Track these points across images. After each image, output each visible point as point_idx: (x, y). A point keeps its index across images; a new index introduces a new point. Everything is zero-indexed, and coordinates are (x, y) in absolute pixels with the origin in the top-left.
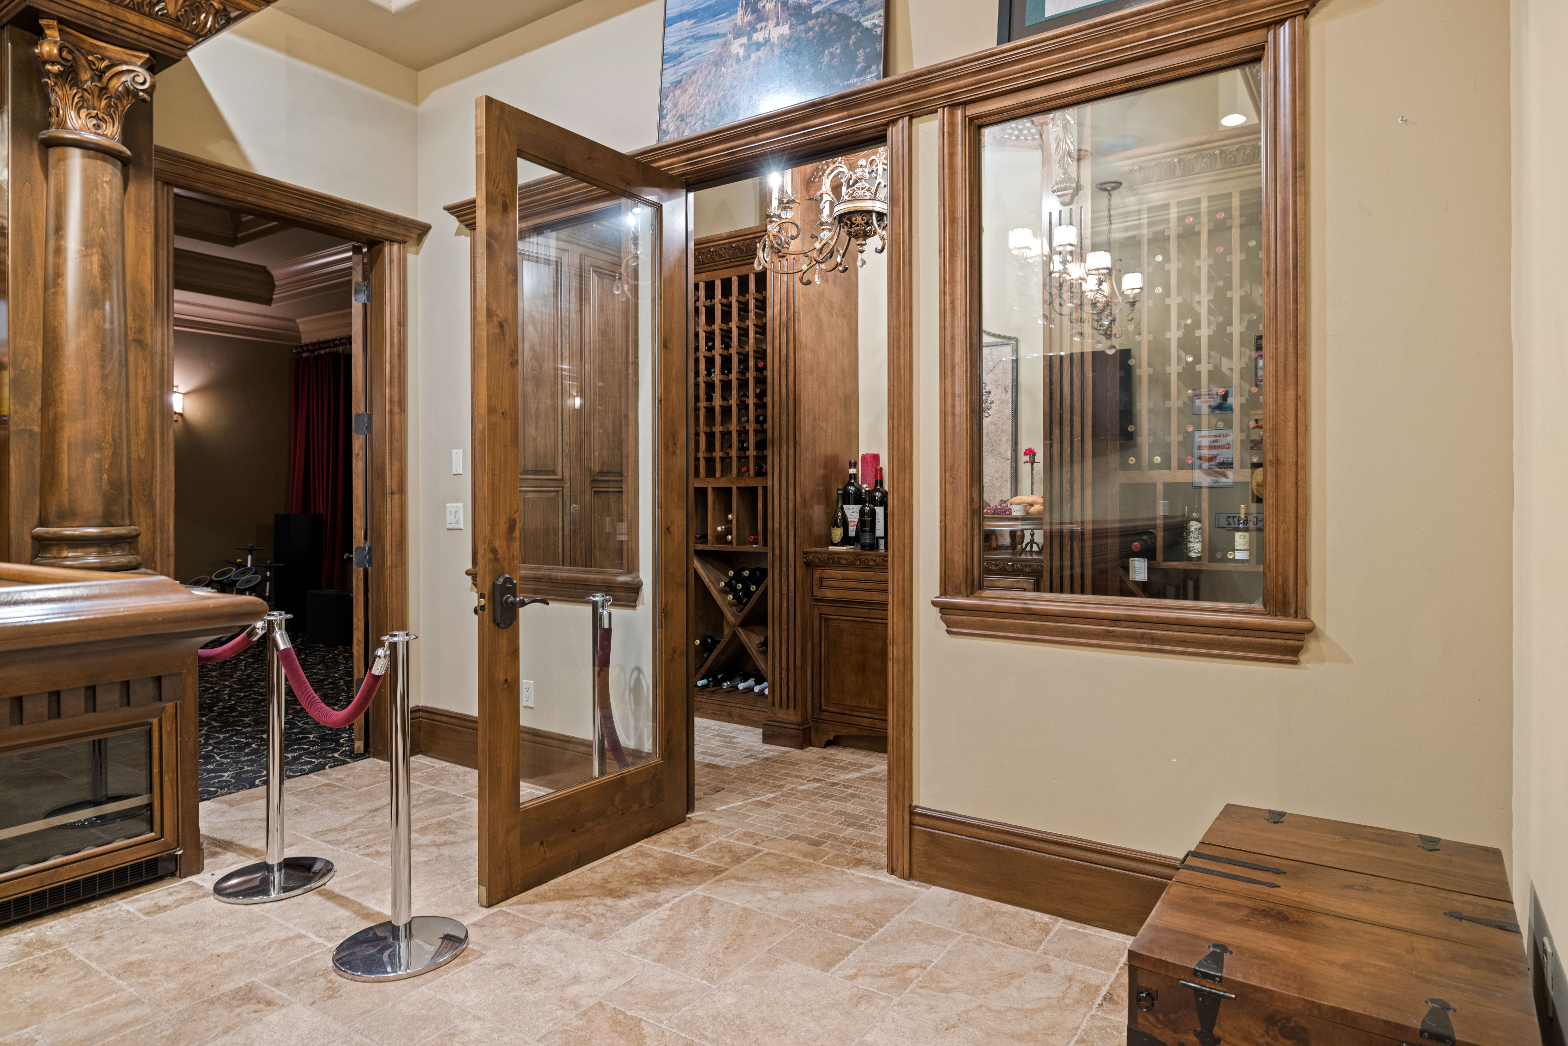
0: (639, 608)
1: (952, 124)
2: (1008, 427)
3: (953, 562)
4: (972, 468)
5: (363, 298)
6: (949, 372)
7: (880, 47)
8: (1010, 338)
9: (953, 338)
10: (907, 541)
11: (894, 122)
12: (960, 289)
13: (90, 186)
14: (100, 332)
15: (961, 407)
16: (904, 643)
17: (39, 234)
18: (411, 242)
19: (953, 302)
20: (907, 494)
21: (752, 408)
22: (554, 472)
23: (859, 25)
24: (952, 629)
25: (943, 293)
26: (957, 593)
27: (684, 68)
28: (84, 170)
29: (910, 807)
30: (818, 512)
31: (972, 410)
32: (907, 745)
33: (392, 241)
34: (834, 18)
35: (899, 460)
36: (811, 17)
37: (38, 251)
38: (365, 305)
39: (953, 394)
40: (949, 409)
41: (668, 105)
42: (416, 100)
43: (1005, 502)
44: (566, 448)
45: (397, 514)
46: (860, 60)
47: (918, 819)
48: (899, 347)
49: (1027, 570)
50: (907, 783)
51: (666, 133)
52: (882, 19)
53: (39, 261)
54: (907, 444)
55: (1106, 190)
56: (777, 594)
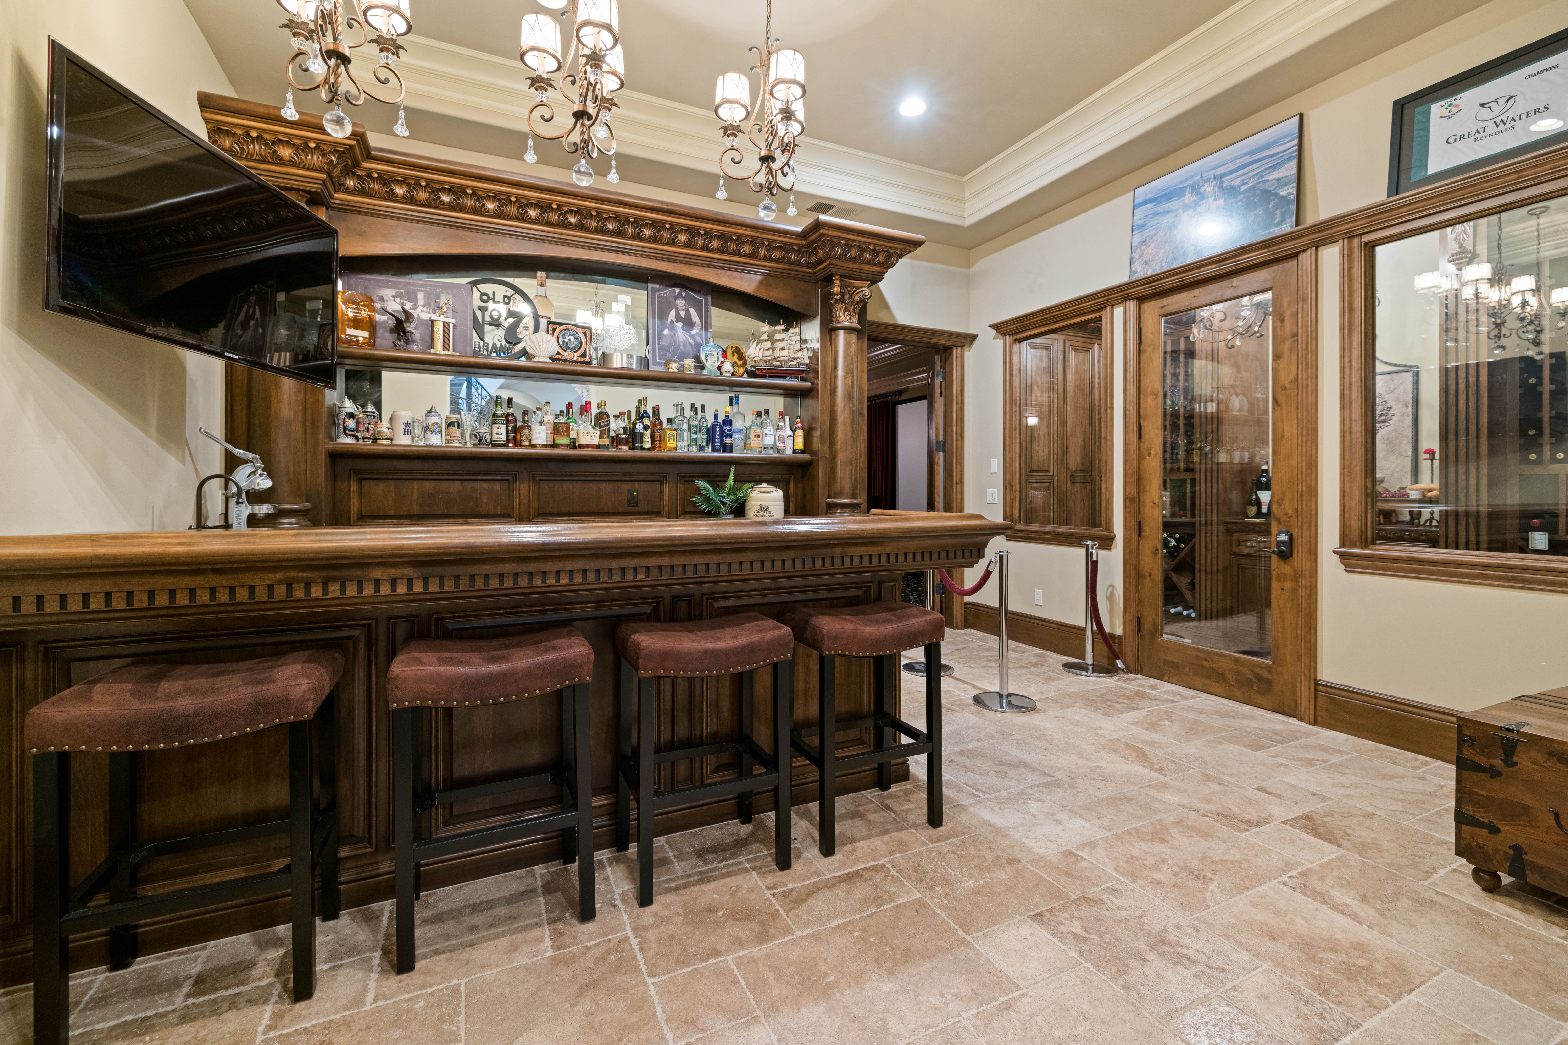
0: (1114, 550)
1: (1351, 249)
2: (1409, 433)
3: (1350, 526)
4: (1366, 466)
5: (940, 378)
6: (1347, 406)
7: (1293, 207)
8: (1410, 366)
9: (1350, 384)
10: (1313, 513)
11: (1304, 251)
12: (1356, 353)
13: (847, 346)
14: (852, 413)
15: (1358, 428)
16: (1311, 576)
17: (829, 370)
18: (967, 345)
19: (1350, 362)
20: (1313, 483)
21: (1182, 426)
22: (1048, 471)
23: (1277, 194)
24: (1349, 568)
25: (1342, 356)
26: (1354, 546)
27: (1147, 234)
28: (845, 339)
29: (1315, 680)
30: (1235, 496)
31: (1366, 430)
32: (1313, 640)
33: (957, 346)
34: (1258, 192)
35: (1307, 463)
36: (1240, 193)
37: (828, 377)
38: (941, 382)
39: (1351, 420)
40: (1347, 428)
41: (1136, 255)
42: (969, 267)
43: (1404, 489)
44: (1056, 456)
45: (959, 495)
46: (1277, 216)
47: (1321, 688)
48: (1307, 392)
49: (1424, 538)
50: (1312, 664)
51: (1136, 272)
52: (1295, 189)
53: (829, 382)
54: (1314, 452)
55: (1534, 214)
56: (1203, 550)
